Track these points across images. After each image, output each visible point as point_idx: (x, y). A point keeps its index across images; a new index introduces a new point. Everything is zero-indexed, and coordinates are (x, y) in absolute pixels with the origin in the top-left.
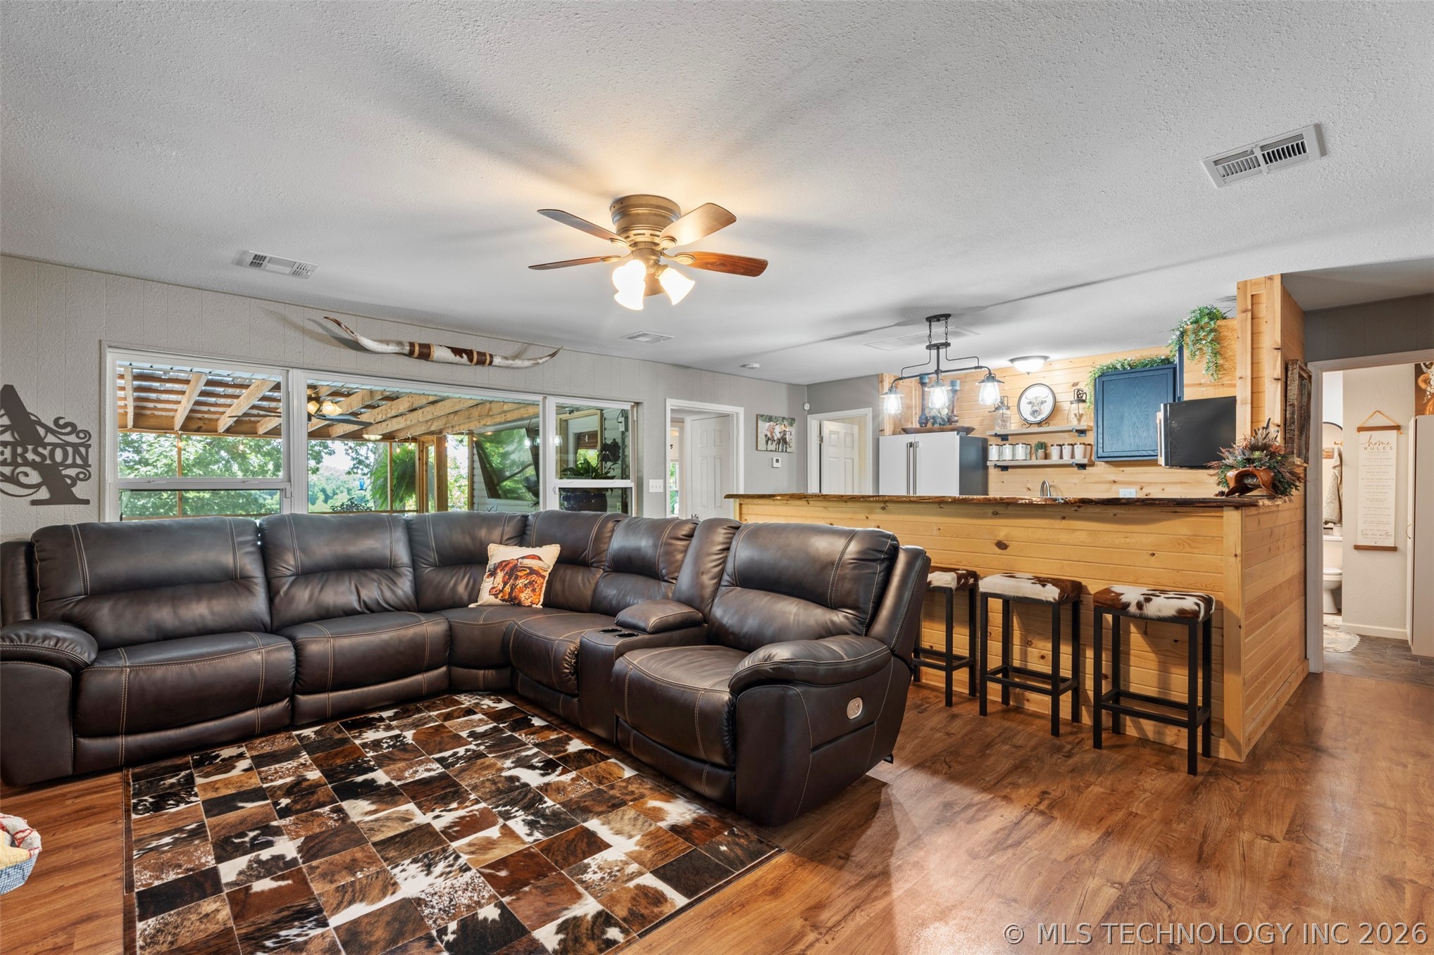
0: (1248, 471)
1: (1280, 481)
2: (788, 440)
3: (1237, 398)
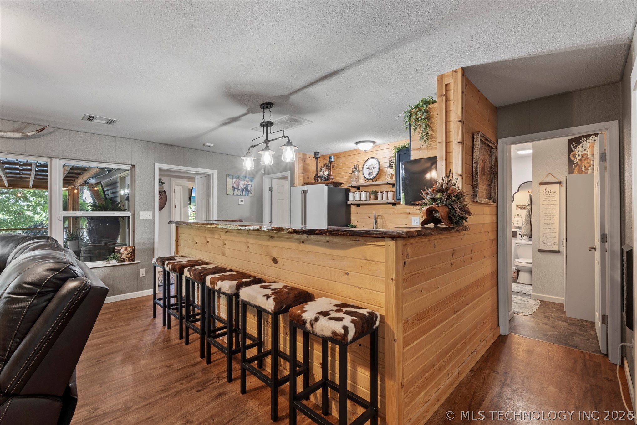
0: (432, 207)
1: (454, 215)
2: (249, 189)
3: (437, 157)
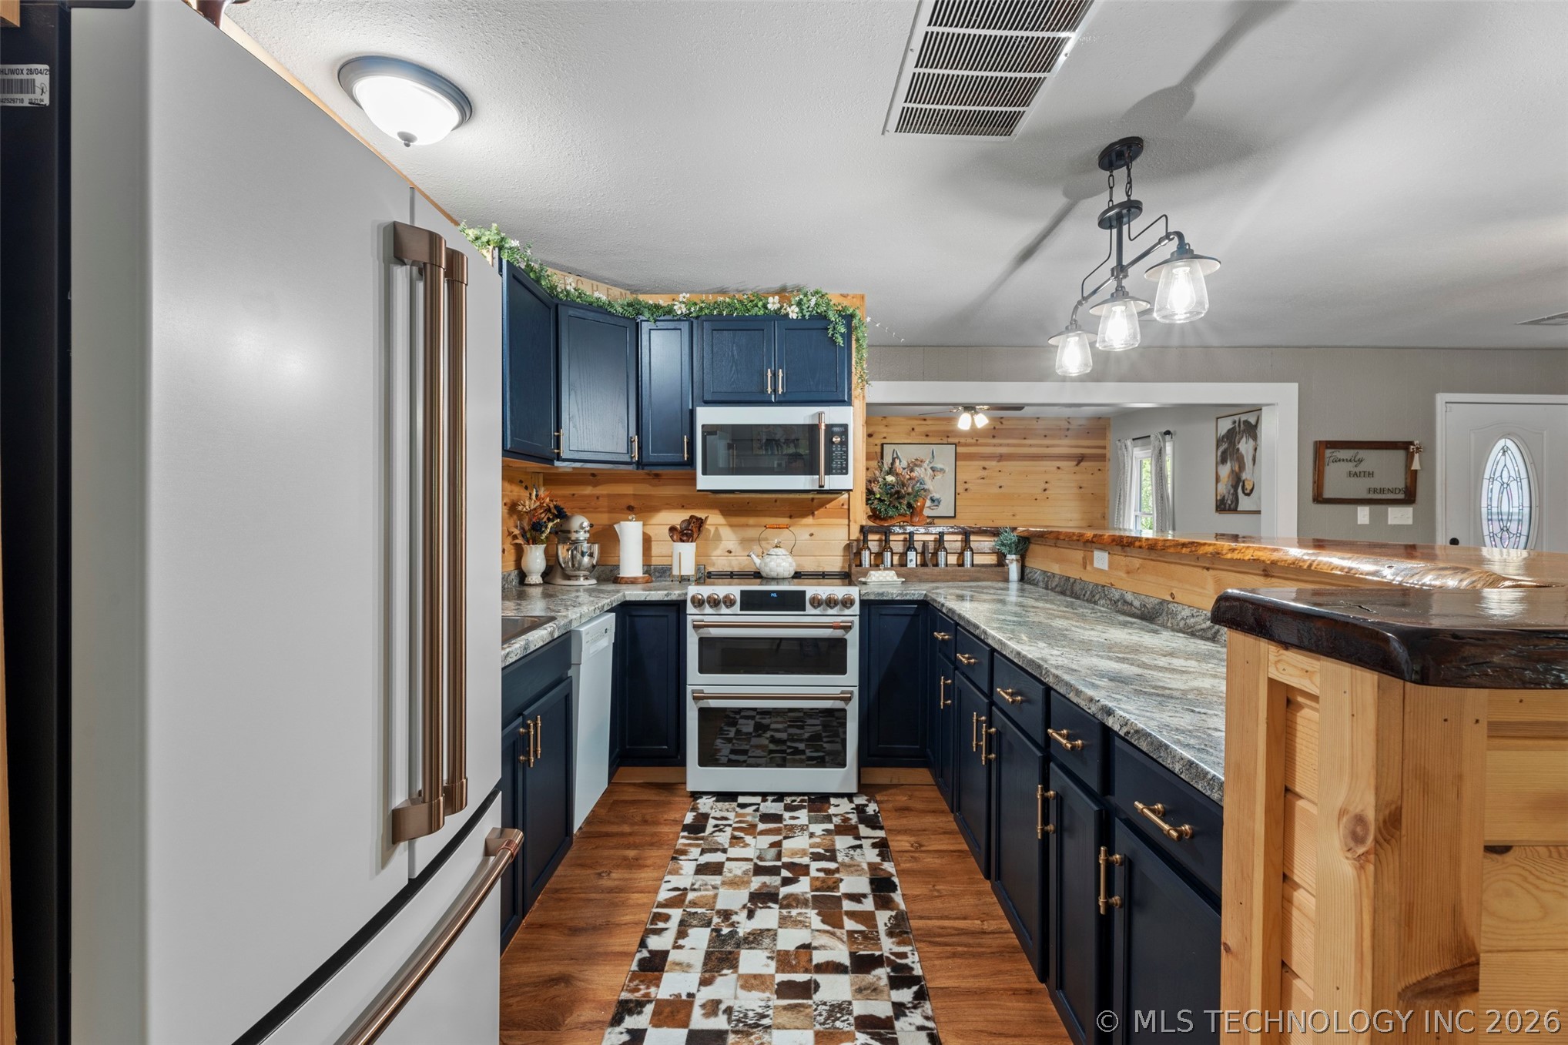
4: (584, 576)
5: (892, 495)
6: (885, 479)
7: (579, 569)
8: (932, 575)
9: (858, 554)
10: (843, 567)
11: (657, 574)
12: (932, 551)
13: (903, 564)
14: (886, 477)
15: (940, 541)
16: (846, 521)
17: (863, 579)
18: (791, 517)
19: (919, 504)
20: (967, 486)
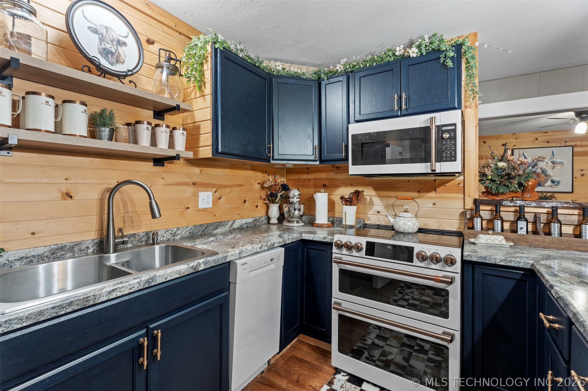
4: (296, 221)
5: (502, 177)
6: (497, 165)
7: (293, 217)
8: (544, 242)
9: (471, 219)
10: (459, 228)
11: (338, 222)
12: (545, 222)
13: (514, 231)
14: (498, 163)
15: (553, 214)
16: (462, 196)
17: (472, 240)
18: (419, 192)
19: (530, 183)
20: (583, 173)
